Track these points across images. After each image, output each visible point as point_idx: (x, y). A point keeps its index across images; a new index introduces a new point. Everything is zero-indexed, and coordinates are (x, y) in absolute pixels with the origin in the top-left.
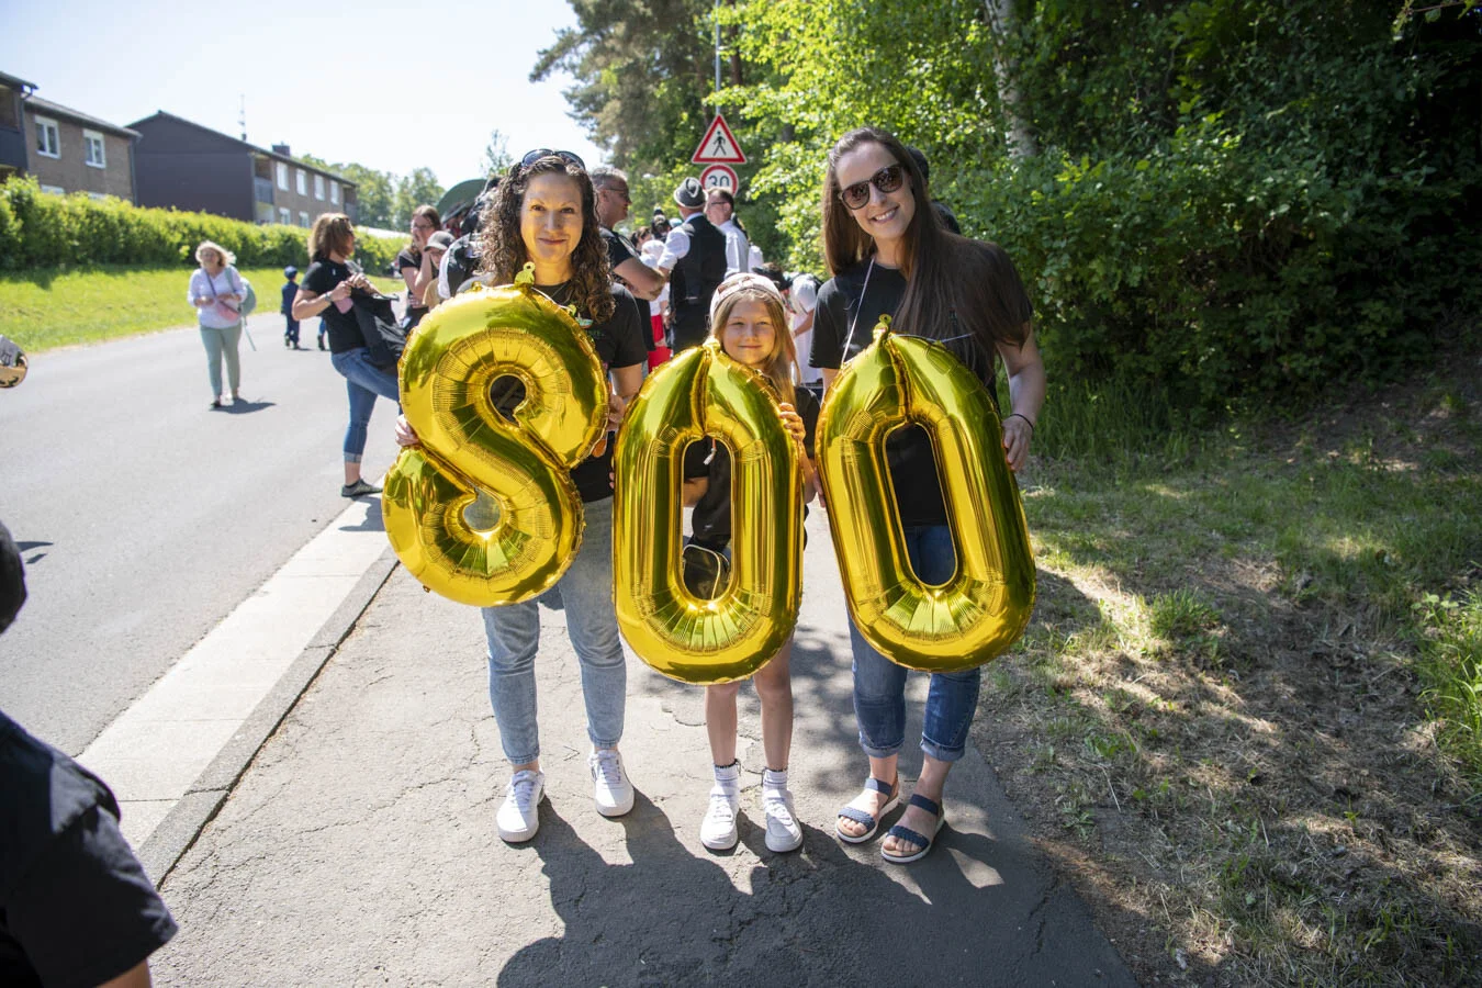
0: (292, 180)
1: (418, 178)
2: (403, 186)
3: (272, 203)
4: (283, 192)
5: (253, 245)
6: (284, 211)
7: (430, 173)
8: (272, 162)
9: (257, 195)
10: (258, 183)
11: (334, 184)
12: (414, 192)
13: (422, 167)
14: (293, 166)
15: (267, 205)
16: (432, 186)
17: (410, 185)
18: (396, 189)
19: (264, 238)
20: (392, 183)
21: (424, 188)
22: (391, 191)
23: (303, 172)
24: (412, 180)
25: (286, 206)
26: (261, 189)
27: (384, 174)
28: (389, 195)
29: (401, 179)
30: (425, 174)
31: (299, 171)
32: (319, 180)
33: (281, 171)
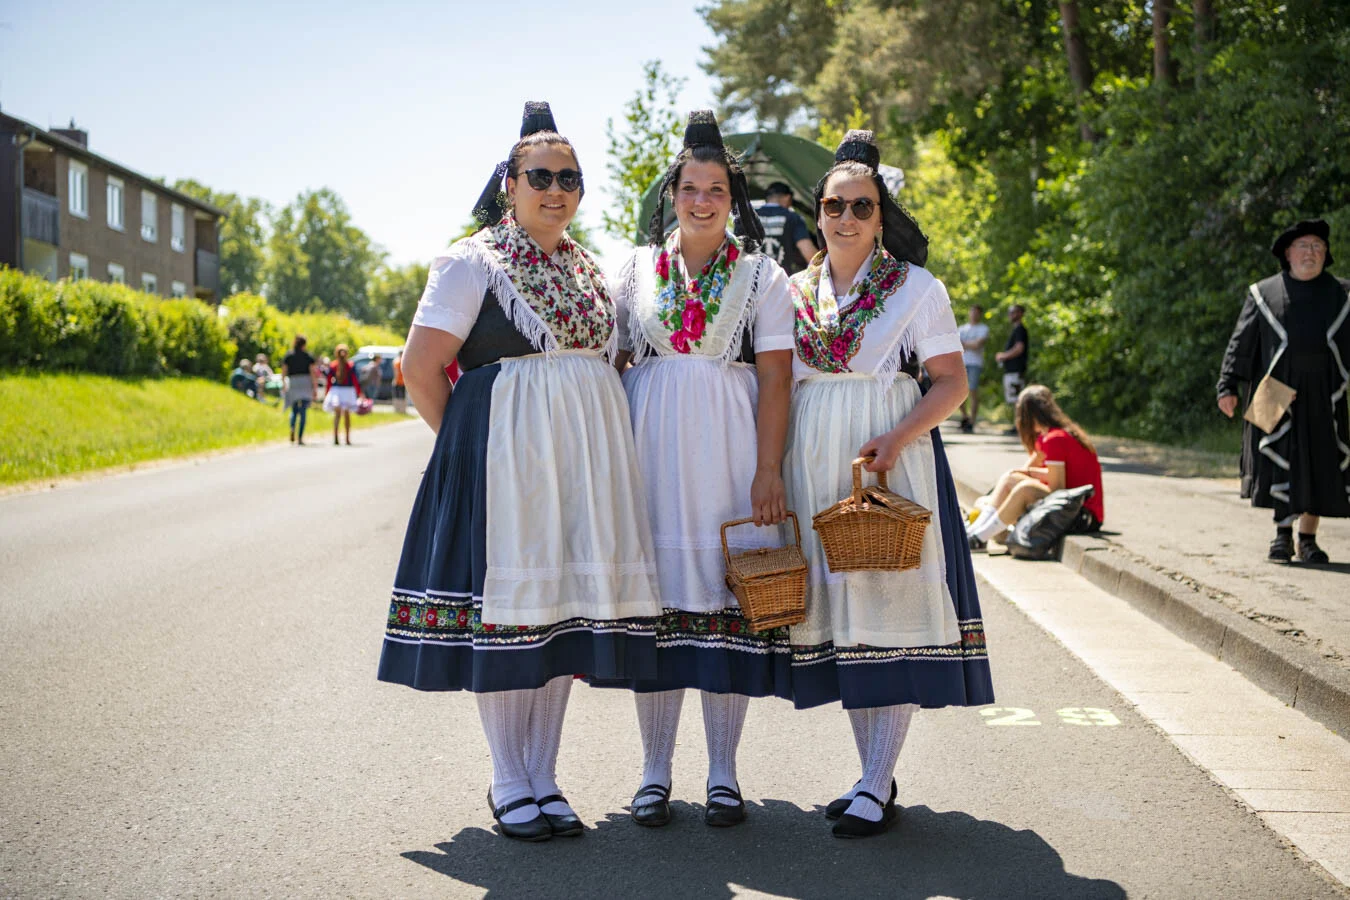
0: (96, 199)
1: (311, 213)
2: (282, 227)
3: (55, 243)
4: (76, 221)
5: (40, 321)
6: (78, 261)
7: (334, 202)
8: (59, 159)
9: (26, 224)
10: (29, 199)
11: (178, 211)
12: (303, 239)
13: (316, 188)
14: (102, 169)
15: (43, 246)
16: (339, 228)
17: (294, 227)
18: (269, 232)
19: (60, 309)
20: (262, 221)
21: (322, 232)
22: (257, 235)
23: (120, 183)
24: (298, 215)
25: (81, 252)
26: (34, 211)
27: (245, 203)
28: (253, 243)
29: (277, 215)
30: (323, 204)
31: (111, 180)
32: (149, 201)
33: (76, 176)
